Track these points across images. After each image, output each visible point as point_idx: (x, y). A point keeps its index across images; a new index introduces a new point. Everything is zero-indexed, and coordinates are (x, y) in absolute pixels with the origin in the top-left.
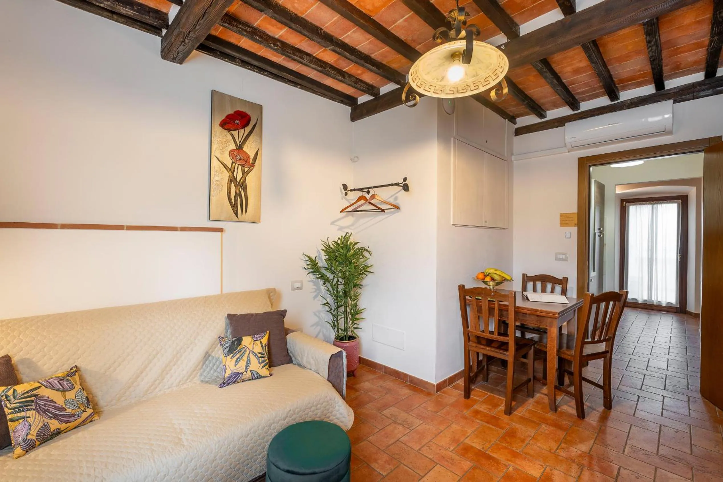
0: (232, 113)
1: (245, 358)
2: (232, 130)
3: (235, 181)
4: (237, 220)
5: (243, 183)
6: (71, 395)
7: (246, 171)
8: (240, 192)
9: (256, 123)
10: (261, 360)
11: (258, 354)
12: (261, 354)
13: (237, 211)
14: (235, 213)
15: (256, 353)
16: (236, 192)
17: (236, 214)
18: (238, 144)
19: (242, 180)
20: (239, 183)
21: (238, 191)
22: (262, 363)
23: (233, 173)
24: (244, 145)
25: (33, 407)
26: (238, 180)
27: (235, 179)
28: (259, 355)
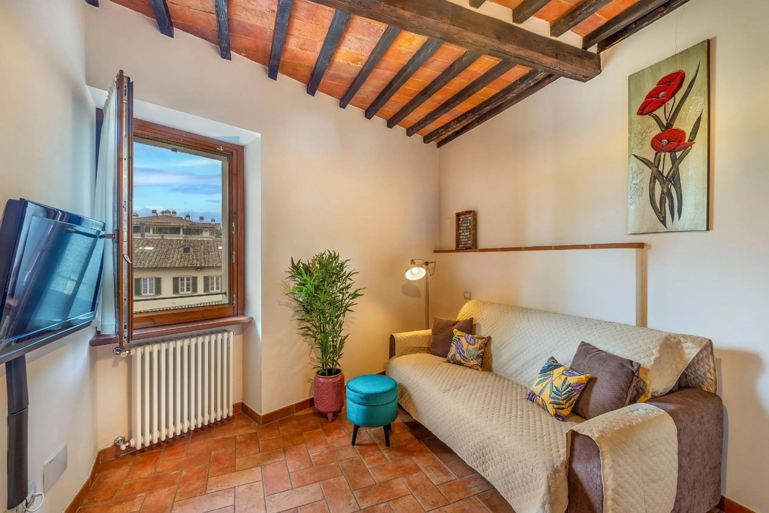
0: (655, 86)
1: (544, 383)
2: (653, 111)
3: (660, 177)
4: (665, 230)
5: (673, 177)
6: (471, 347)
7: (678, 157)
8: (669, 190)
9: (695, 77)
10: (553, 395)
11: (554, 387)
12: (557, 390)
13: (664, 217)
14: (661, 221)
15: (554, 385)
16: (662, 191)
17: (664, 222)
18: (665, 124)
19: (671, 172)
20: (667, 178)
21: (665, 190)
22: (552, 398)
23: (658, 167)
24: (674, 122)
25: (455, 343)
26: (665, 174)
27: (661, 174)
28: (554, 390)
